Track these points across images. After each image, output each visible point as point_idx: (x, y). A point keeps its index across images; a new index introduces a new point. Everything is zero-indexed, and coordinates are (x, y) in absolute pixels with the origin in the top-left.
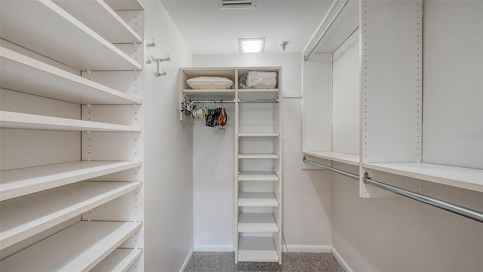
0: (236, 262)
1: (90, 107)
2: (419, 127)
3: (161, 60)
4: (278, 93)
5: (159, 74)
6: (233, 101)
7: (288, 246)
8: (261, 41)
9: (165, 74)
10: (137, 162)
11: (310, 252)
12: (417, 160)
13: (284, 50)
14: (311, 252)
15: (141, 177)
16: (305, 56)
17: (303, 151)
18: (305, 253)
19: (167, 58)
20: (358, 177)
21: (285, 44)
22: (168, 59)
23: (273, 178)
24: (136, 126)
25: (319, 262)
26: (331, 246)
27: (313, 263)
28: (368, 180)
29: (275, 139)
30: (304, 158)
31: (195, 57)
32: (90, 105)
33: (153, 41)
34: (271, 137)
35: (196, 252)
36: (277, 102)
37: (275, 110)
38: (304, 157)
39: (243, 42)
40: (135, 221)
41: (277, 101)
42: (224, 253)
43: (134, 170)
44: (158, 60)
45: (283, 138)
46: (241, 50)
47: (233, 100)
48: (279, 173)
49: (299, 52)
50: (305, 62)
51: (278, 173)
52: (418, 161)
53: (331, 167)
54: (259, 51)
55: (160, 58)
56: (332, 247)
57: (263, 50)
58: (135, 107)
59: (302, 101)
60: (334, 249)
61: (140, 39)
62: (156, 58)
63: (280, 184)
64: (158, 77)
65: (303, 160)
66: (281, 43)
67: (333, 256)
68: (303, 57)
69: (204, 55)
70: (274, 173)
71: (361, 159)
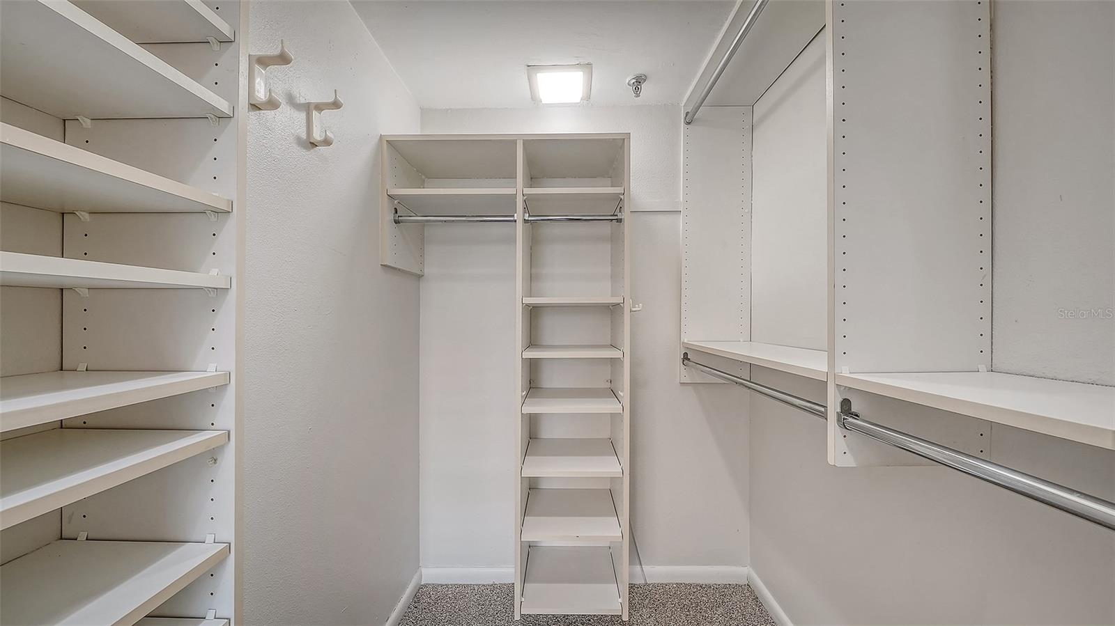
0: (517, 617)
1: (89, 220)
2: (985, 276)
3: (319, 107)
4: (622, 197)
5: (311, 143)
6: (512, 219)
7: (647, 568)
8: (582, 73)
9: (327, 142)
10: (215, 373)
11: (698, 582)
12: (979, 366)
13: (638, 96)
14: (701, 582)
15: (225, 417)
16: (687, 114)
17: (682, 340)
18: (686, 585)
19: (331, 100)
20: (823, 409)
21: (639, 81)
22: (336, 105)
23: (607, 406)
24: (214, 272)
25: (720, 610)
26: (749, 567)
27: (706, 612)
28: (850, 420)
29: (612, 310)
30: (686, 357)
31: (426, 113)
32: (87, 216)
33: (282, 47)
34: (603, 306)
35: (425, 586)
36: (619, 221)
37: (616, 240)
38: (686, 354)
39: (538, 75)
40: (210, 539)
41: (619, 217)
42: (493, 587)
43: (206, 396)
44: (309, 107)
45: (634, 309)
46: (534, 98)
47: (514, 216)
48: (625, 394)
49: (672, 104)
50: (688, 126)
51: (622, 394)
52: (982, 368)
53: (747, 381)
54: (578, 100)
55: (314, 99)
56: (751, 569)
57: (588, 97)
58: (211, 220)
59: (681, 219)
60: (754, 574)
61: (225, 28)
62: (302, 101)
63: (625, 421)
64: (307, 149)
65: (681, 361)
66: (629, 78)
67: (752, 592)
68: (683, 116)
69: (448, 110)
70: (614, 393)
71: (832, 362)
